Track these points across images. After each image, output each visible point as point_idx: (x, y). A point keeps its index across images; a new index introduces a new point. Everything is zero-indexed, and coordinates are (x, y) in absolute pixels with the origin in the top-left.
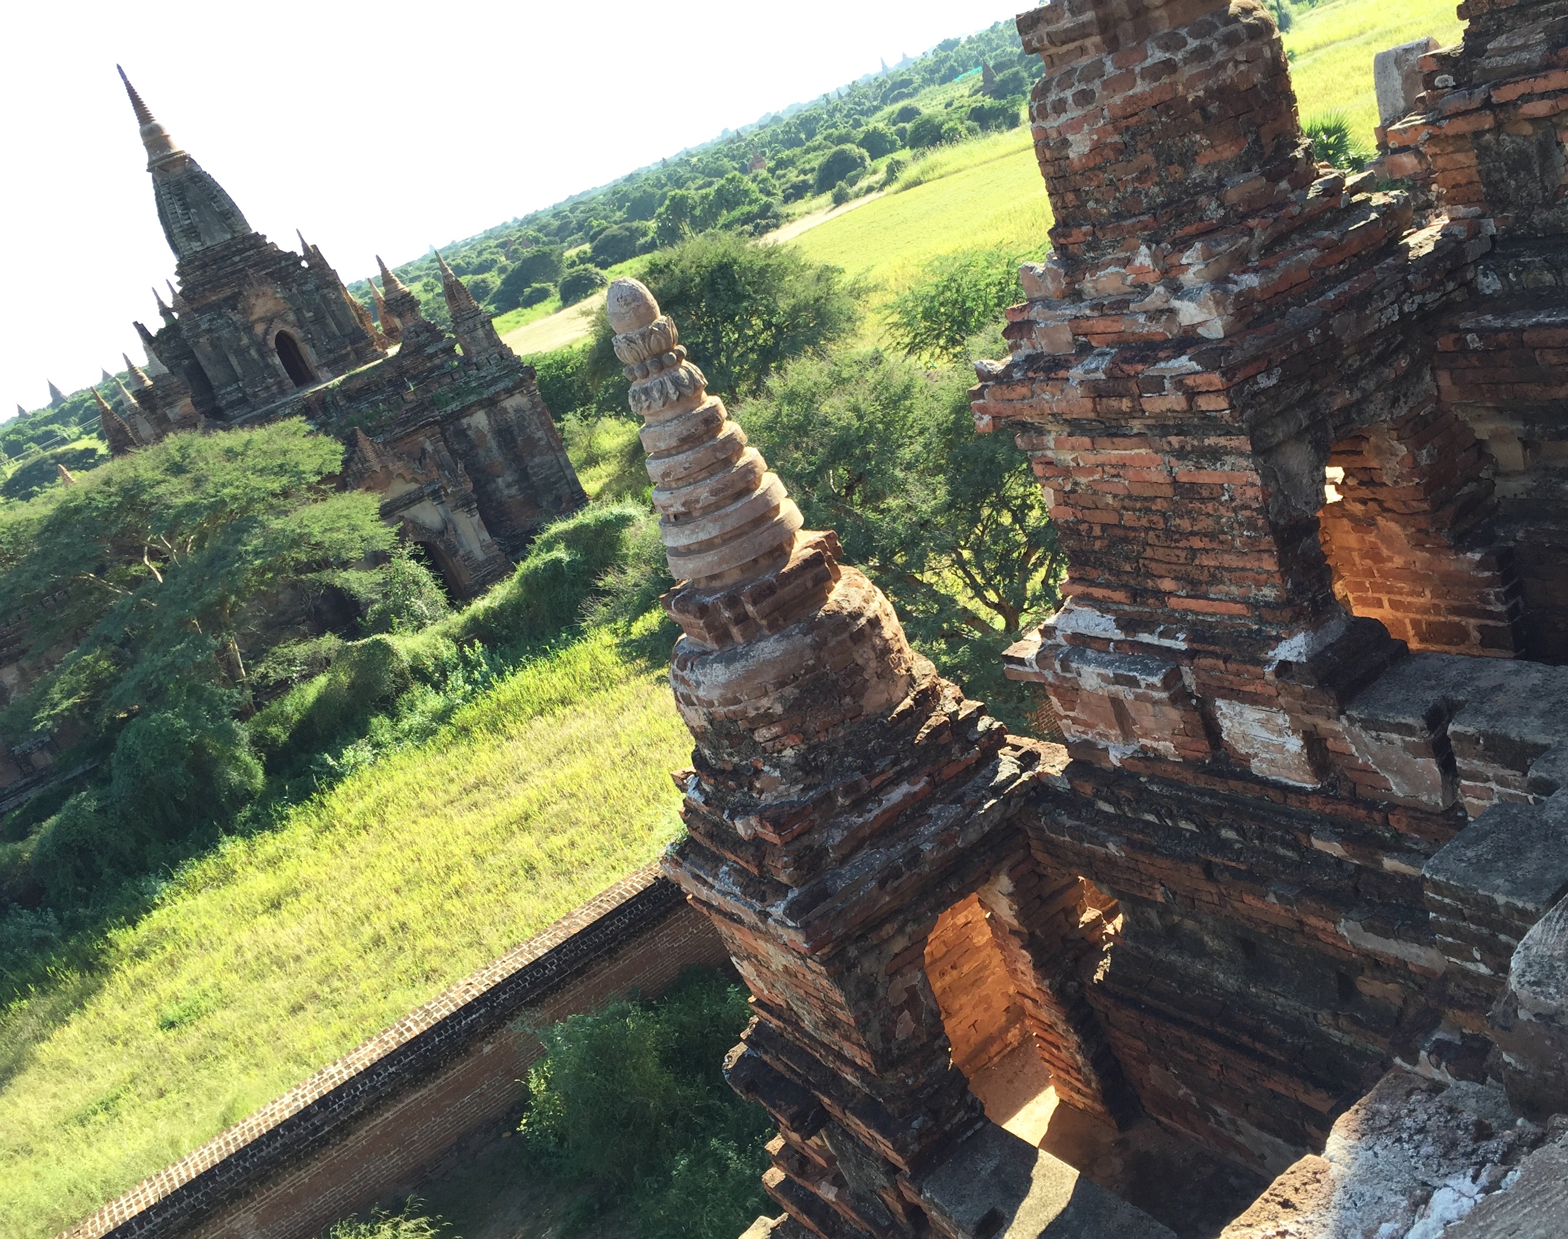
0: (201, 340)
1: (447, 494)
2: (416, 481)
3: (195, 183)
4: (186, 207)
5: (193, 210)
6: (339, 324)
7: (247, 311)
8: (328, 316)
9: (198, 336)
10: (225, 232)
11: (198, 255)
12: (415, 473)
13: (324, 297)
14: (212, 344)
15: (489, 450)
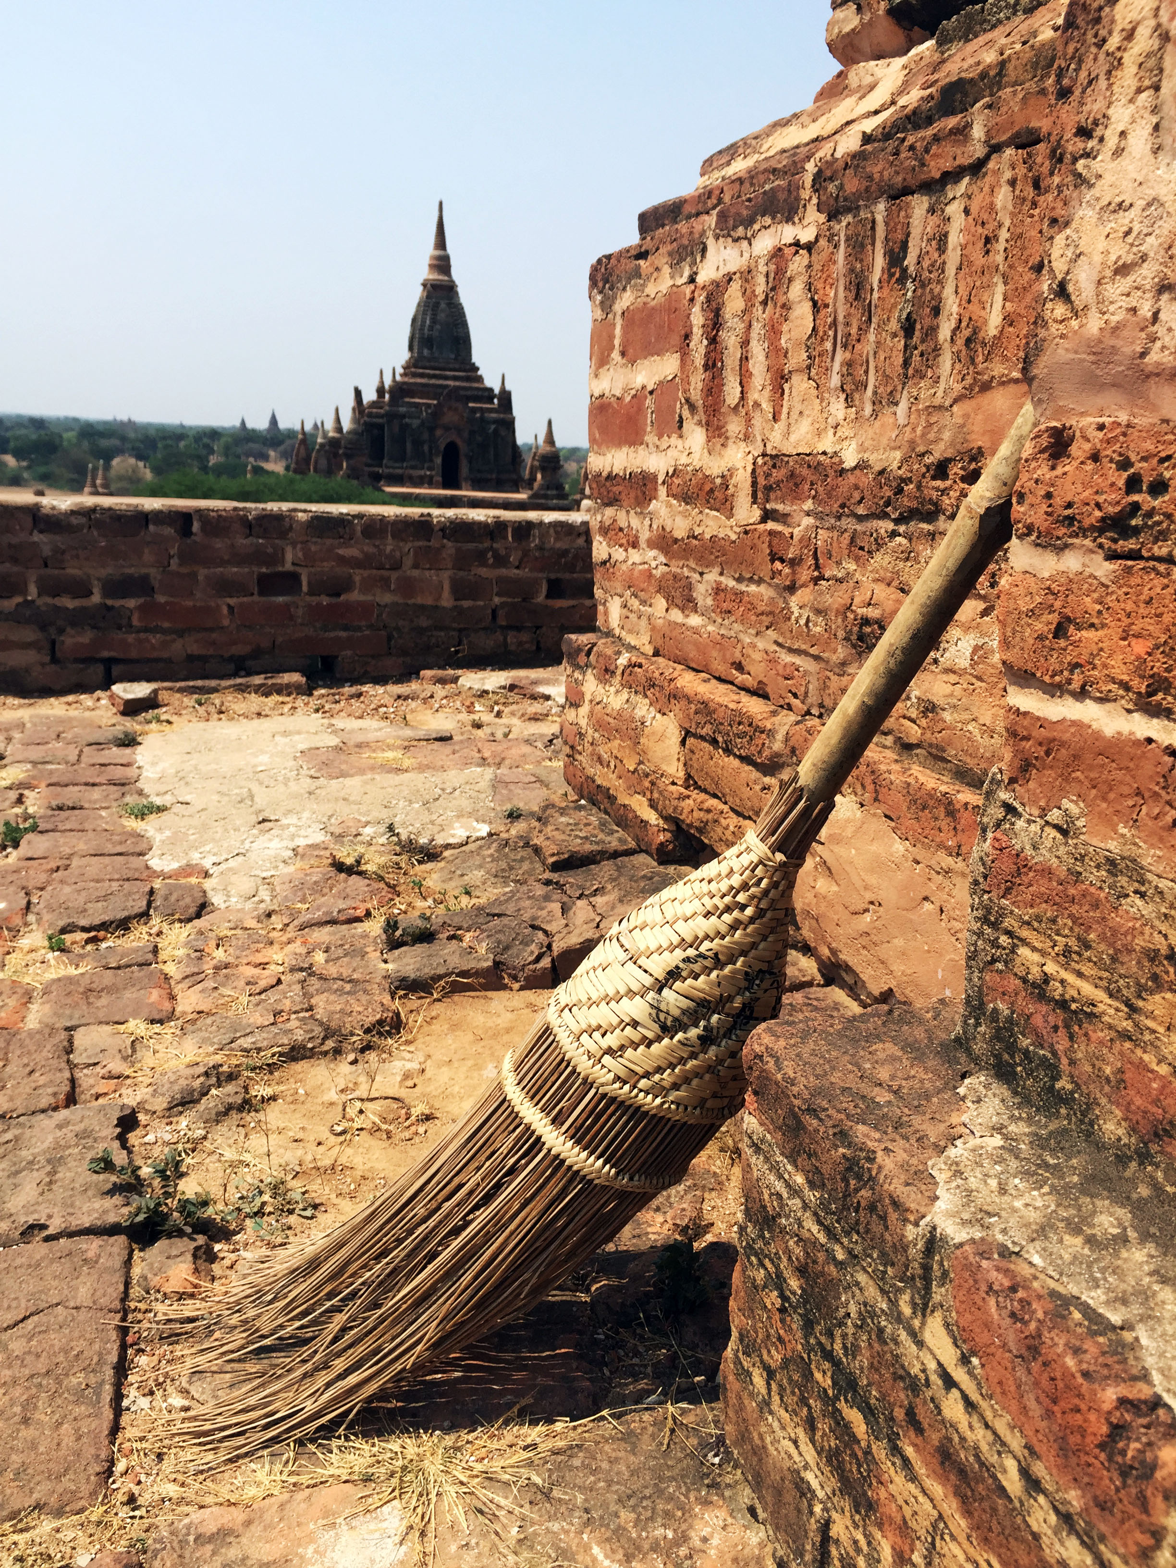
3: (450, 309)
4: (433, 322)
10: (454, 351)
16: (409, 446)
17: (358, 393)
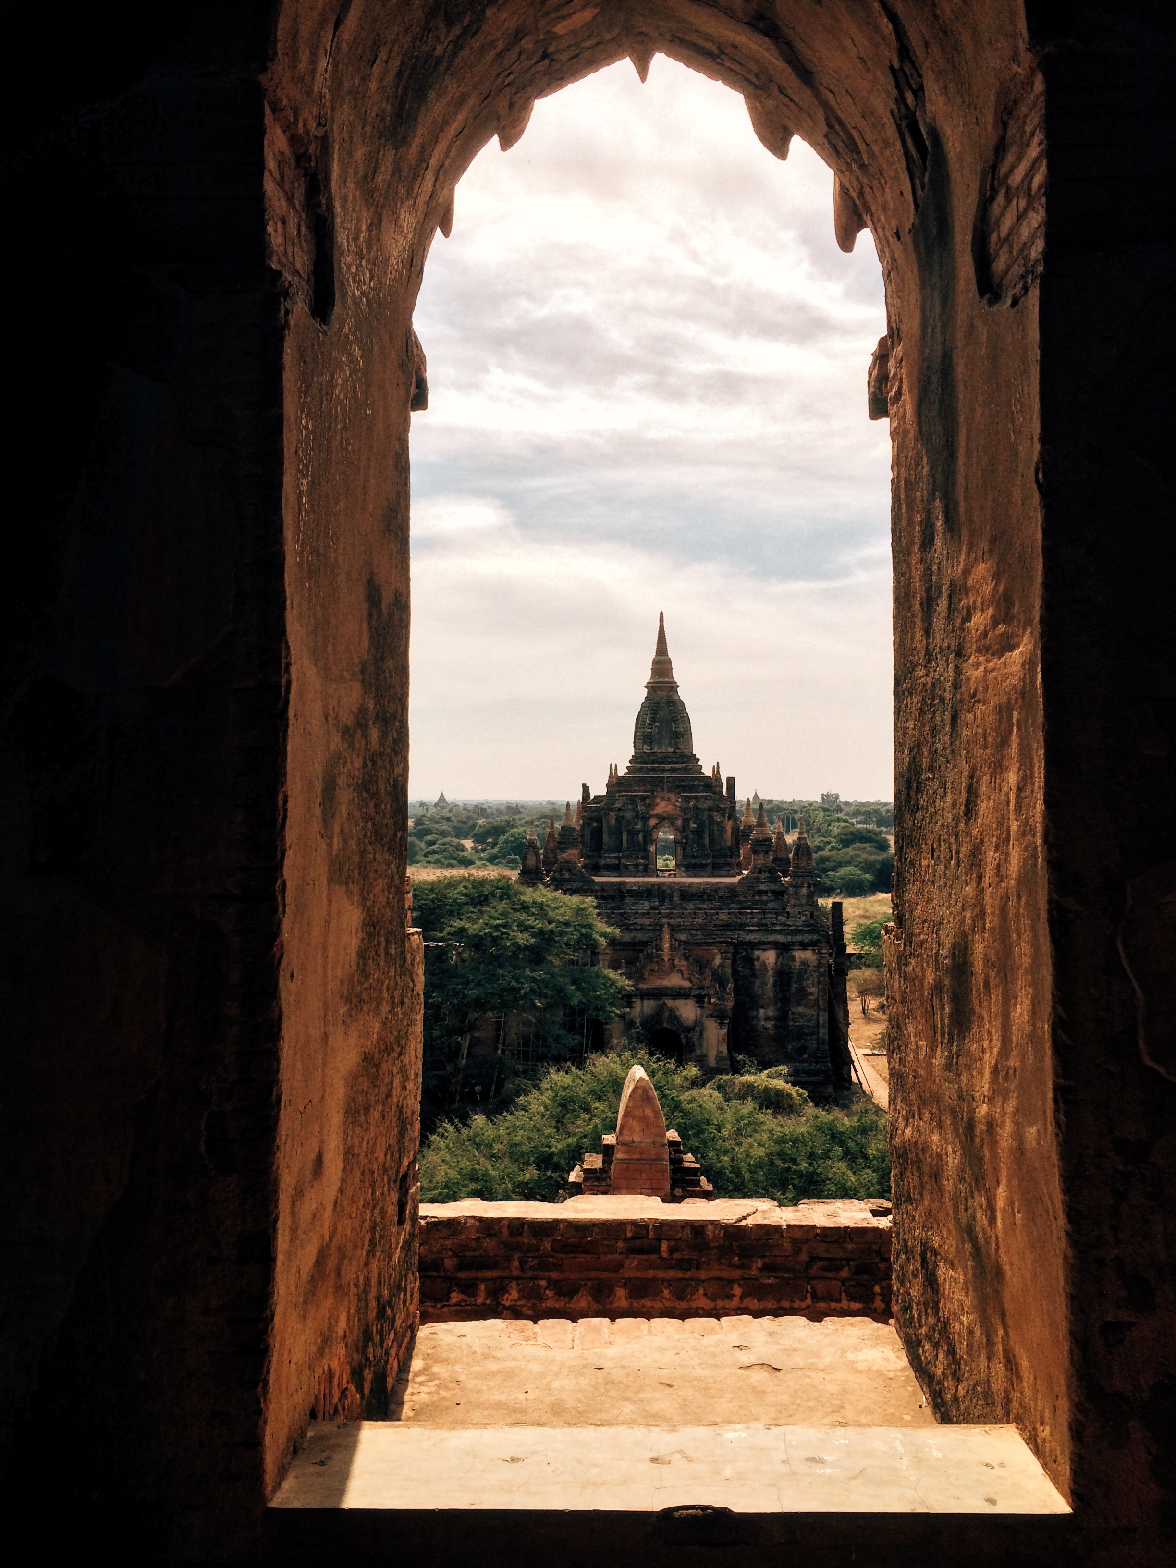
0: (611, 814)
1: (709, 1003)
2: (691, 982)
3: (669, 706)
4: (653, 720)
5: (657, 724)
6: (712, 841)
7: (650, 806)
8: (707, 832)
9: (611, 810)
10: (671, 747)
11: (645, 756)
12: (692, 975)
13: (711, 818)
14: (616, 819)
15: (764, 984)
16: (625, 838)
17: (586, 789)
